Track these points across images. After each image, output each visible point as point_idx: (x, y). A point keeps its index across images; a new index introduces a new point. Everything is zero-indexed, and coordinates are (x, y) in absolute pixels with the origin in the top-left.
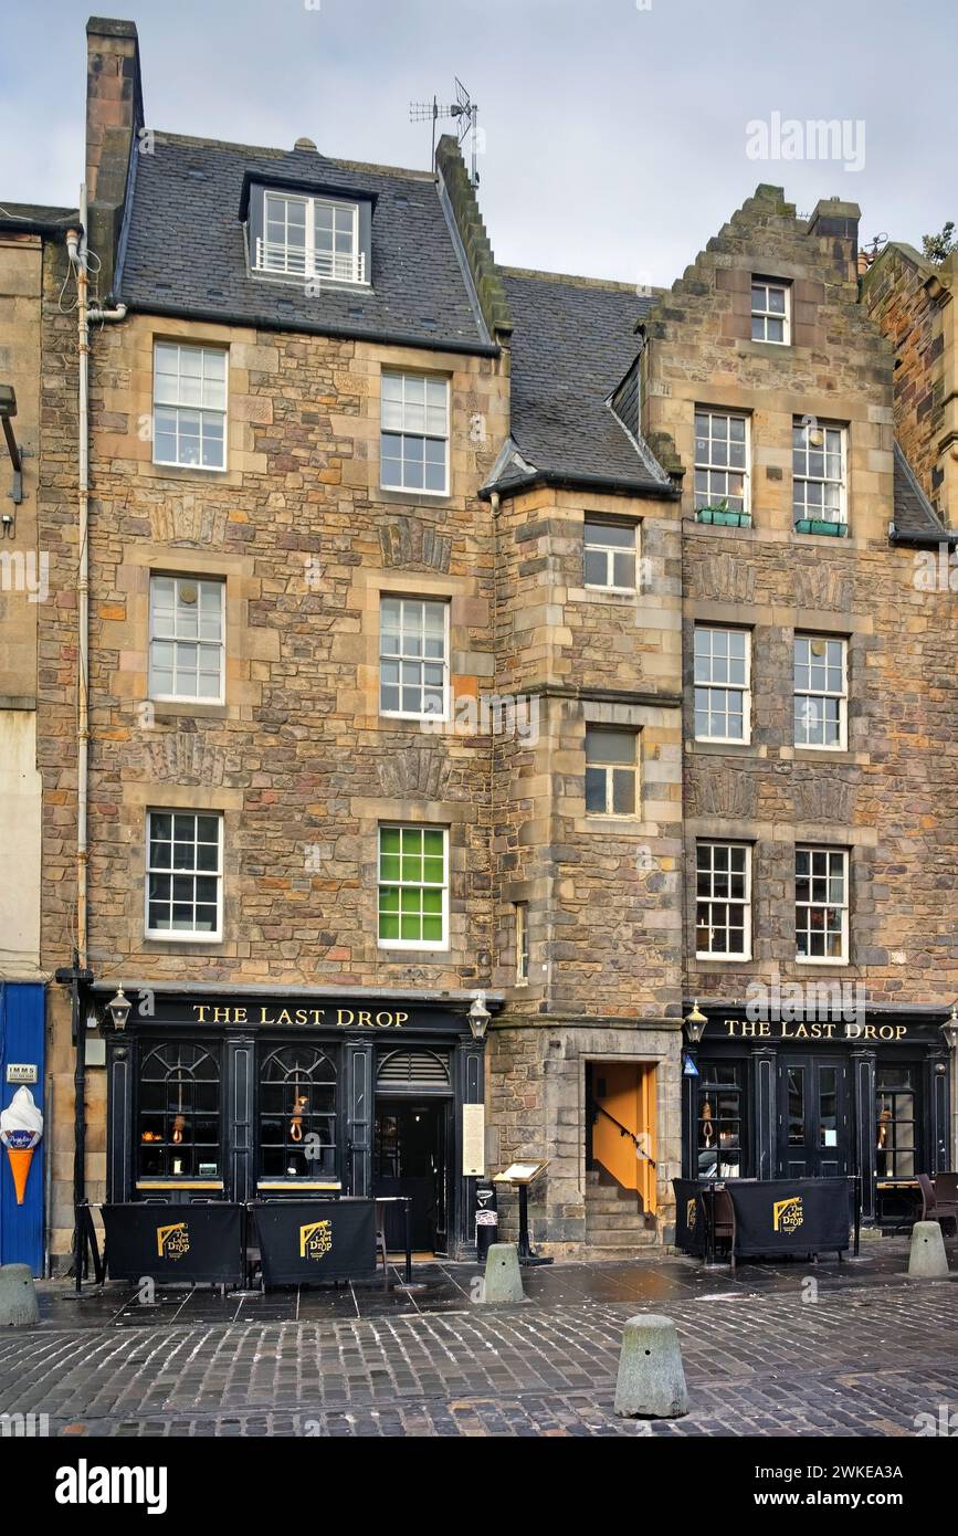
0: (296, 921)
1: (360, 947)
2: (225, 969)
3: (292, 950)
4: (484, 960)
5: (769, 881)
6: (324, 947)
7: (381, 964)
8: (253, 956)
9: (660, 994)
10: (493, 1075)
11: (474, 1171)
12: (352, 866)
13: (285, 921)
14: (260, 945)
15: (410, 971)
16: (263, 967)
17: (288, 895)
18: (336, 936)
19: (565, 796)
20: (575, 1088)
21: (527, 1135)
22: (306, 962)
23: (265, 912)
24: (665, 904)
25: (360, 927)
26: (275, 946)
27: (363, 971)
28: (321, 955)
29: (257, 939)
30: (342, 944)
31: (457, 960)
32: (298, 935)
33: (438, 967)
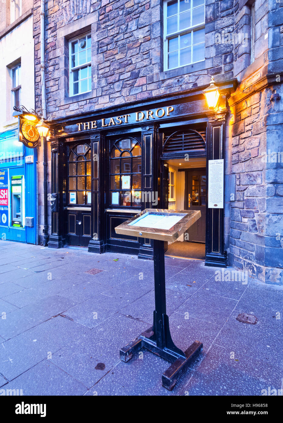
0: (120, 71)
1: (151, 74)
2: (92, 104)
3: (119, 86)
4: (228, 60)
6: (133, 80)
7: (163, 81)
8: (103, 94)
10: (233, 138)
11: (216, 205)
12: (147, 29)
13: (116, 72)
14: (105, 88)
15: (178, 81)
16: (106, 99)
17: (117, 57)
18: (139, 72)
21: (252, 179)
22: (125, 91)
23: (107, 70)
25: (151, 63)
26: (112, 86)
27: (153, 88)
28: (132, 85)
29: (104, 85)
30: (142, 75)
31: (209, 65)
32: (121, 77)
33: (196, 73)
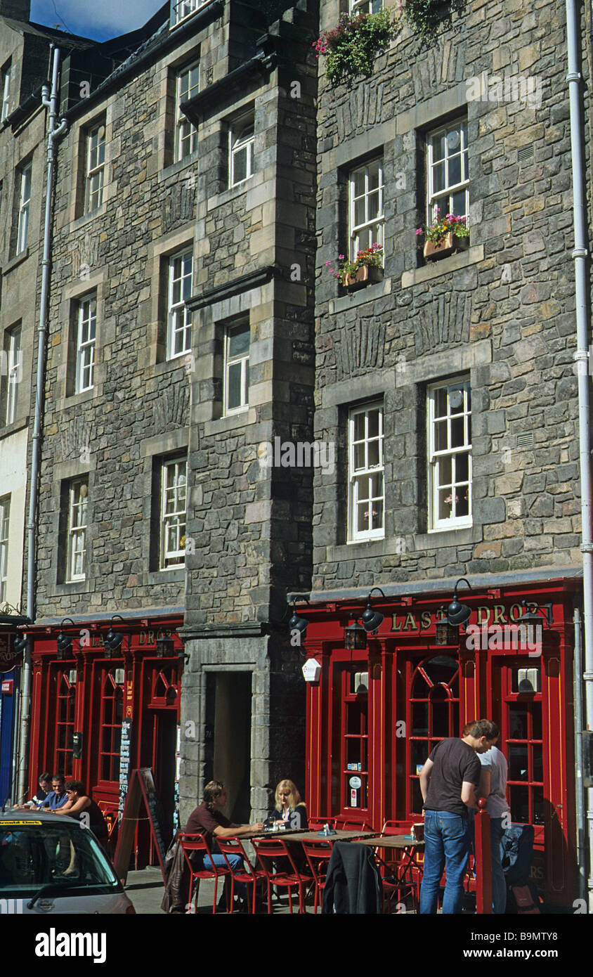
0: (113, 557)
1: (141, 573)
3: (112, 581)
5: (393, 439)
6: (126, 576)
7: (152, 586)
8: (96, 590)
9: (254, 595)
12: (140, 502)
13: (110, 557)
16: (100, 598)
17: (112, 534)
18: (131, 565)
19: (200, 403)
20: (196, 703)
22: (118, 591)
23: (102, 551)
24: (258, 495)
26: (105, 579)
28: (124, 584)
29: (98, 575)
30: (134, 571)
32: (115, 568)
